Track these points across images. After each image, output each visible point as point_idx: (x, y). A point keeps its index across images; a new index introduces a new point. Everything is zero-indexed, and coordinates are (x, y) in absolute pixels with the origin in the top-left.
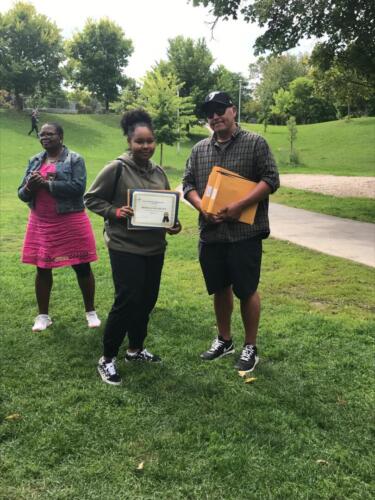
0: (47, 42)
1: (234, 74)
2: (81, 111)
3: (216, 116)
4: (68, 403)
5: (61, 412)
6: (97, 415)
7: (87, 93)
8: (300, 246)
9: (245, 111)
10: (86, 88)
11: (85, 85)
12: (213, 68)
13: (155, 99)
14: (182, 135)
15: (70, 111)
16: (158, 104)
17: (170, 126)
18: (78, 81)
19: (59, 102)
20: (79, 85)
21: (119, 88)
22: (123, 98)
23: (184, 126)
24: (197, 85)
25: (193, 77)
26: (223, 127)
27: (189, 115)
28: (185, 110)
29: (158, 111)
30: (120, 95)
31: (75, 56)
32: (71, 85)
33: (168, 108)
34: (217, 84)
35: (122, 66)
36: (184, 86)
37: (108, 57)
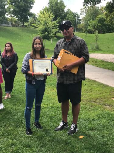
1: (74, 13)
2: (13, 25)
3: (65, 31)
4: (8, 146)
5: (5, 149)
6: (20, 151)
7: (16, 18)
8: (100, 83)
9: (78, 28)
10: (15, 16)
11: (15, 15)
13: (43, 22)
14: (53, 37)
15: (9, 25)
16: (44, 24)
18: (12, 13)
19: (5, 21)
20: (13, 15)
21: (29, 17)
22: (30, 21)
23: (54, 33)
24: (59, 16)
25: (58, 14)
26: (68, 35)
27: (56, 28)
28: (54, 26)
29: (44, 27)
30: (29, 20)
31: (11, 4)
32: (9, 15)
33: (48, 26)
34: (67, 17)
35: (30, 8)
36: (55, 17)
37: (24, 4)
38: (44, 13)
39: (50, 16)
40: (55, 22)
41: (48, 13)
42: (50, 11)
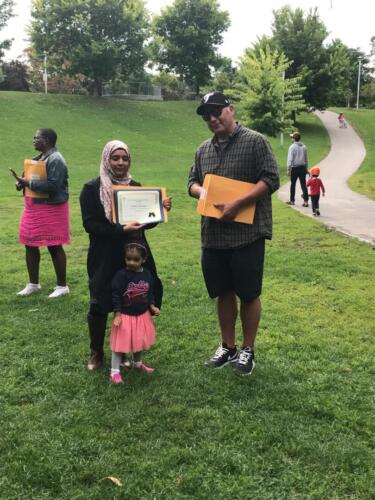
0: (129, 18)
1: (352, 50)
2: (166, 97)
6: (205, 484)
7: (174, 75)
9: (364, 94)
10: (173, 69)
11: (173, 67)
12: (327, 43)
13: (257, 82)
14: (288, 125)
15: (154, 98)
16: (260, 87)
17: (273, 114)
18: (163, 62)
19: (142, 86)
20: (166, 67)
21: (212, 69)
22: (216, 81)
23: (289, 113)
24: (306, 63)
25: (302, 54)
27: (297, 100)
28: (291, 94)
29: (260, 97)
30: (212, 78)
31: (162, 33)
32: (156, 67)
33: (271, 93)
34: (329, 63)
35: (216, 43)
36: (292, 66)
37: (199, 33)
38: (258, 56)
39: (277, 62)
40: (294, 80)
41: (272, 54)
42: (277, 46)
